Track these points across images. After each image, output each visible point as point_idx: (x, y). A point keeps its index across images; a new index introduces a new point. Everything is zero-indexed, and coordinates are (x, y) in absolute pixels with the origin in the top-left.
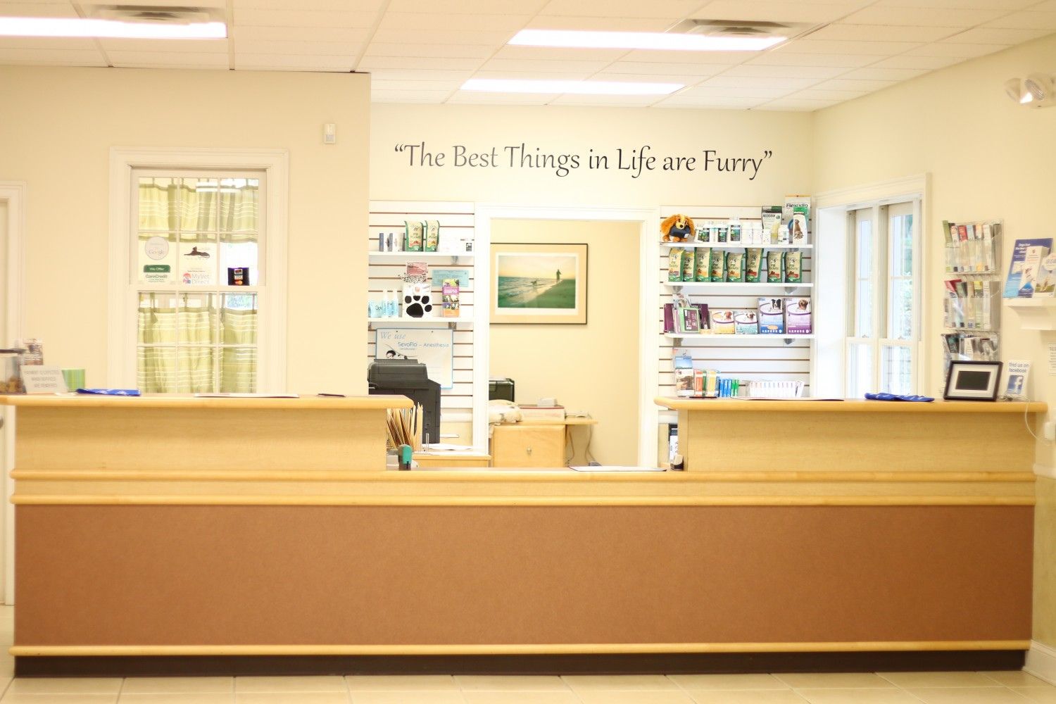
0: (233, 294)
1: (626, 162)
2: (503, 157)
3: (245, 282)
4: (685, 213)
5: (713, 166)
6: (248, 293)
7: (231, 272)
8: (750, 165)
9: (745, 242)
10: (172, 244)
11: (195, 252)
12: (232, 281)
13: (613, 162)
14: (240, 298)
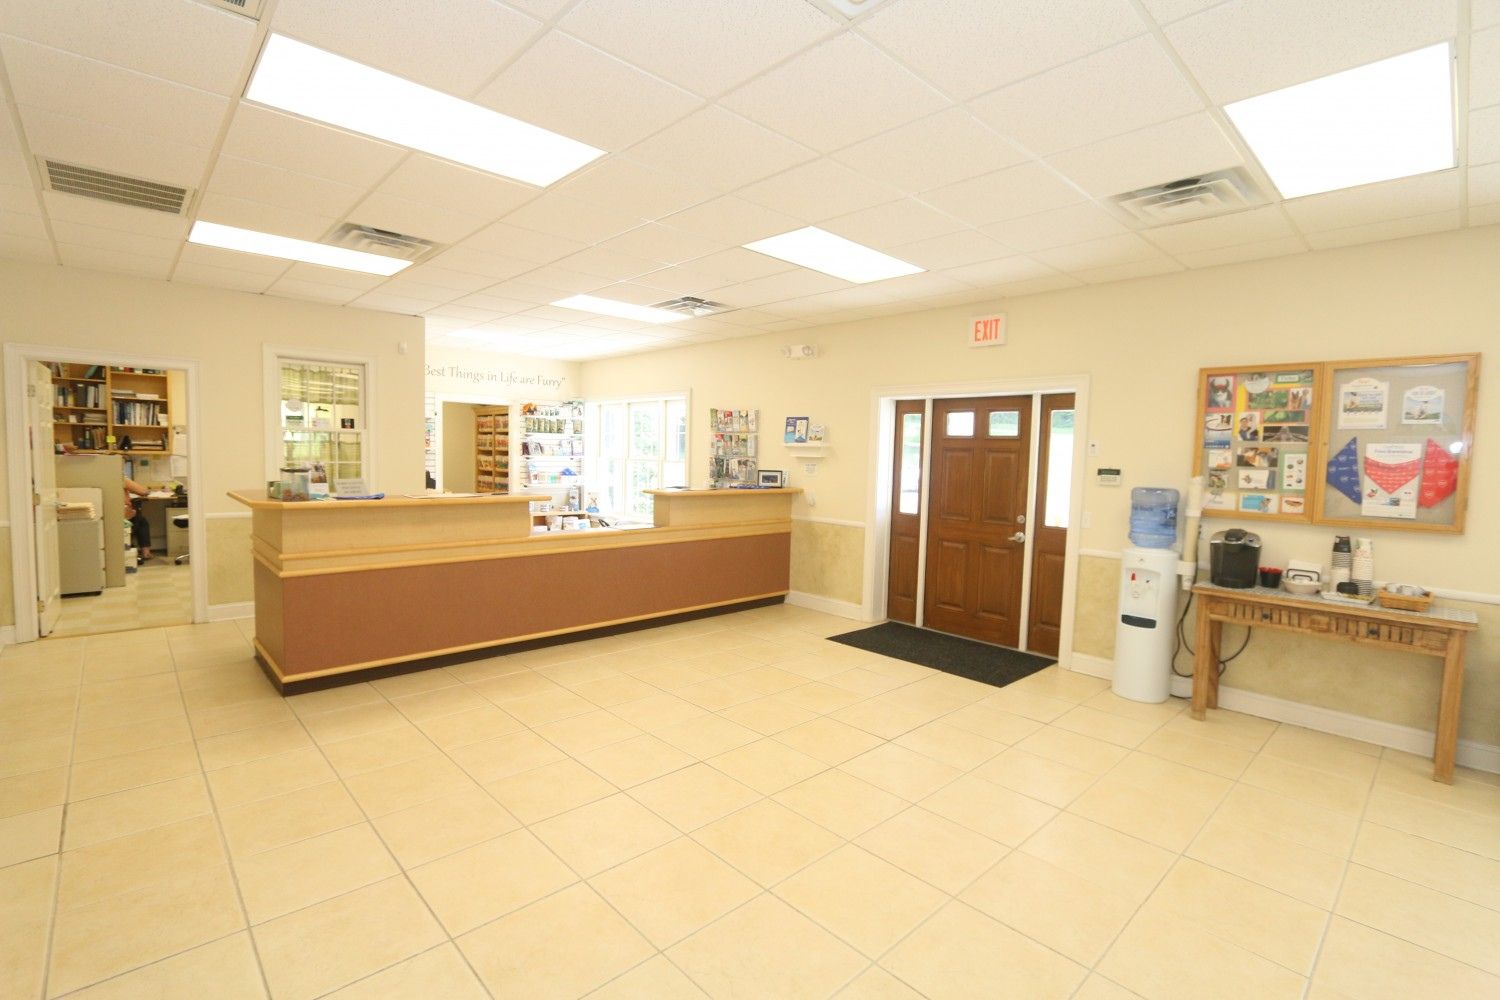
0: (345, 433)
1: (505, 378)
2: (448, 372)
3: (352, 426)
4: (535, 403)
5: (541, 382)
6: (353, 433)
7: (343, 421)
8: (556, 384)
9: (560, 417)
10: (305, 404)
11: (319, 409)
12: (344, 426)
13: (499, 377)
14: (347, 436)
